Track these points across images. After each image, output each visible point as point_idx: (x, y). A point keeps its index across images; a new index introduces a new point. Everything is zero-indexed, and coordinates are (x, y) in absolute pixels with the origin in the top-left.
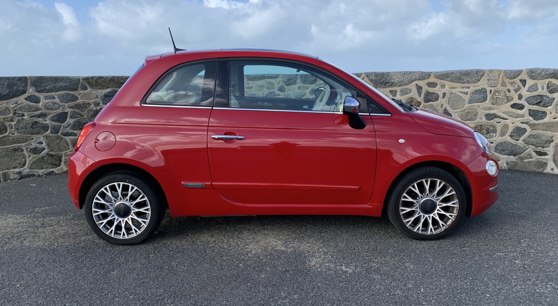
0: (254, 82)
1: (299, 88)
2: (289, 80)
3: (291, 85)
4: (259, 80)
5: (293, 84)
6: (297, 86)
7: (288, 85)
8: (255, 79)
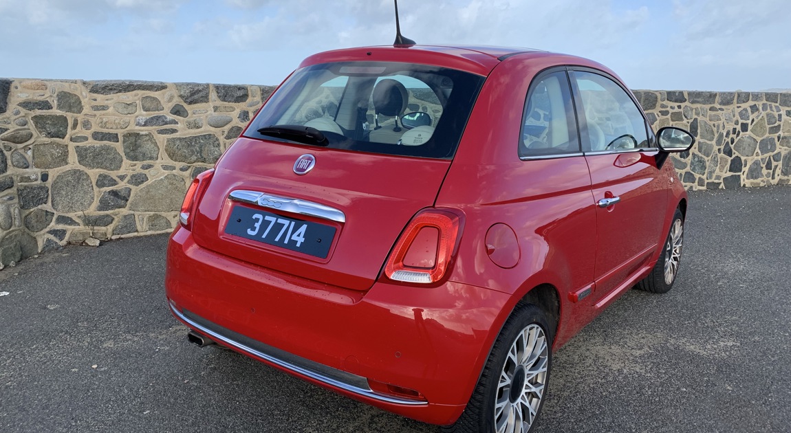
0: (109, 96)
1: (216, 109)
2: (193, 94)
3: (195, 103)
4: (120, 91)
5: (202, 101)
6: (211, 104)
7: (190, 103)
8: (111, 89)
